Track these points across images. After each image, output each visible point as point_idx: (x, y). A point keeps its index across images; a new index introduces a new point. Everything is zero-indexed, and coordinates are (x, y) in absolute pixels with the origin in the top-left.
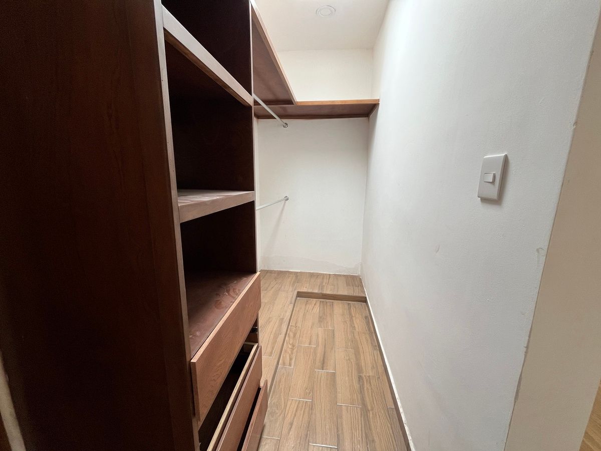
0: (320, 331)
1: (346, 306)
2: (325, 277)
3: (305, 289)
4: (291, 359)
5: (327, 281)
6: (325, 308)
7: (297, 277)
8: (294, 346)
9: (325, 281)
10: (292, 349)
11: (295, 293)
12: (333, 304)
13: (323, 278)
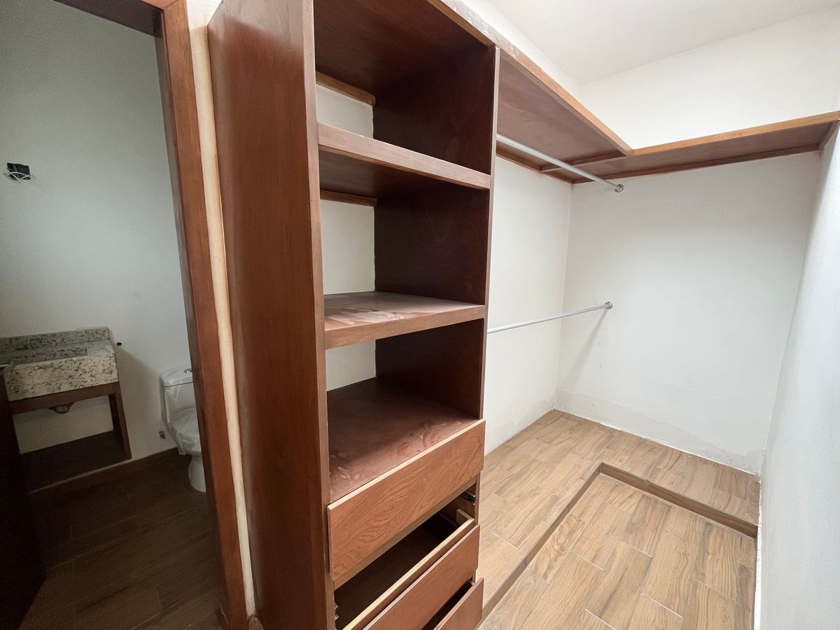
0: (622, 548)
1: (699, 527)
2: (669, 456)
3: (617, 463)
4: (550, 568)
5: (671, 463)
6: (649, 512)
7: (611, 437)
8: (562, 549)
9: (666, 461)
10: (559, 554)
11: (597, 464)
12: (669, 511)
13: (664, 455)
